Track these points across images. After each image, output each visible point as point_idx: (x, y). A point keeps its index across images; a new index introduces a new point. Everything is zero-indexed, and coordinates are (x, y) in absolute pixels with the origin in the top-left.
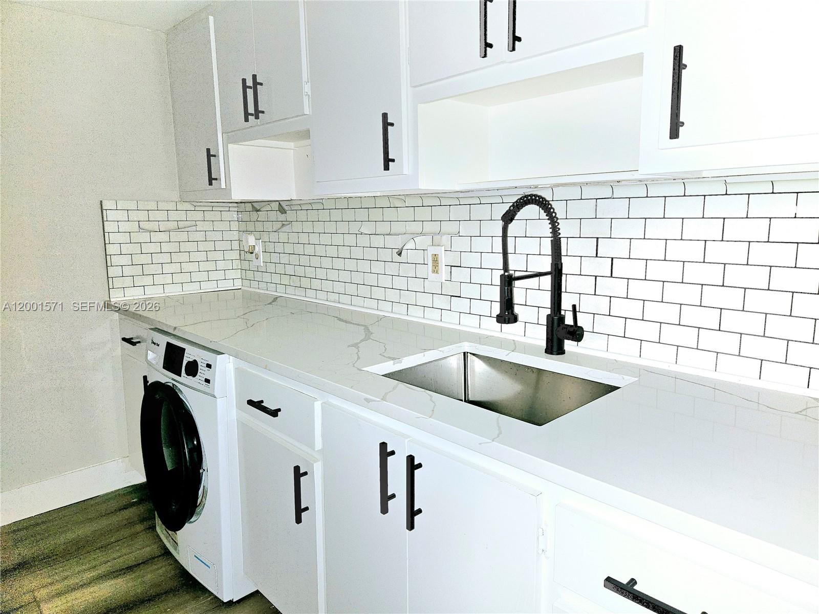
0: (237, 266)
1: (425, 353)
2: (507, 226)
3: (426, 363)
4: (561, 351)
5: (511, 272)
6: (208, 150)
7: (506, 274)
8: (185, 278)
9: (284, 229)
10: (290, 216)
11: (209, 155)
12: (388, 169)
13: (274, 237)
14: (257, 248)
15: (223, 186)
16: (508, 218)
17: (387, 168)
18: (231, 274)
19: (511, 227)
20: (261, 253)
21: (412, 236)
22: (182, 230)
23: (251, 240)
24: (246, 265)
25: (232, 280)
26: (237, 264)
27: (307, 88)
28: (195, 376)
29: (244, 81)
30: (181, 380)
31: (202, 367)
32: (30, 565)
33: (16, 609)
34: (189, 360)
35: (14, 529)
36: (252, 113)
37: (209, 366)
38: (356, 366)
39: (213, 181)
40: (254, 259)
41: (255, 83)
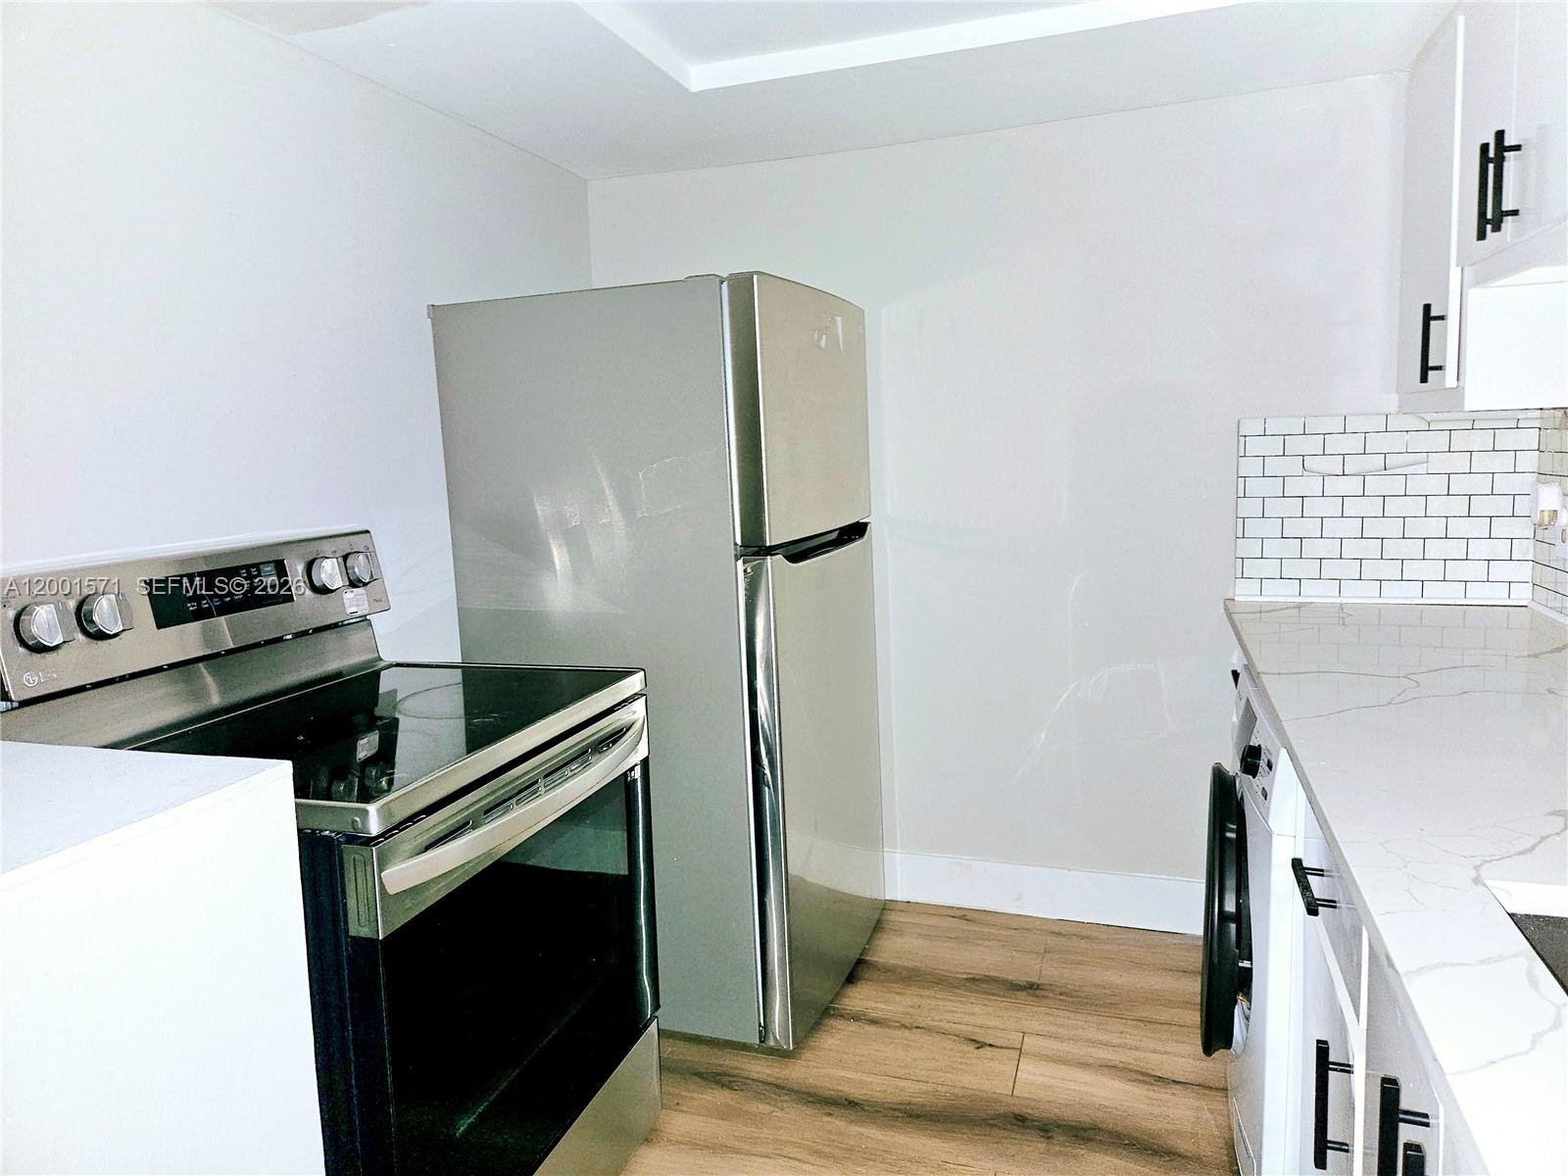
0: (1524, 554)
6: (1427, 308)
8: (1390, 570)
11: (1428, 318)
14: (1564, 516)
15: (1451, 382)
18: (1505, 571)
22: (1393, 472)
23: (1549, 498)
24: (1543, 553)
25: (1508, 584)
26: (1523, 548)
28: (1254, 777)
29: (1485, 148)
30: (1244, 783)
31: (1263, 763)
32: (1043, 993)
33: (991, 1045)
34: (1254, 742)
35: (1055, 929)
36: (1491, 218)
37: (1270, 766)
38: (1483, 870)
39: (1430, 373)
40: (1558, 542)
41: (1501, 147)
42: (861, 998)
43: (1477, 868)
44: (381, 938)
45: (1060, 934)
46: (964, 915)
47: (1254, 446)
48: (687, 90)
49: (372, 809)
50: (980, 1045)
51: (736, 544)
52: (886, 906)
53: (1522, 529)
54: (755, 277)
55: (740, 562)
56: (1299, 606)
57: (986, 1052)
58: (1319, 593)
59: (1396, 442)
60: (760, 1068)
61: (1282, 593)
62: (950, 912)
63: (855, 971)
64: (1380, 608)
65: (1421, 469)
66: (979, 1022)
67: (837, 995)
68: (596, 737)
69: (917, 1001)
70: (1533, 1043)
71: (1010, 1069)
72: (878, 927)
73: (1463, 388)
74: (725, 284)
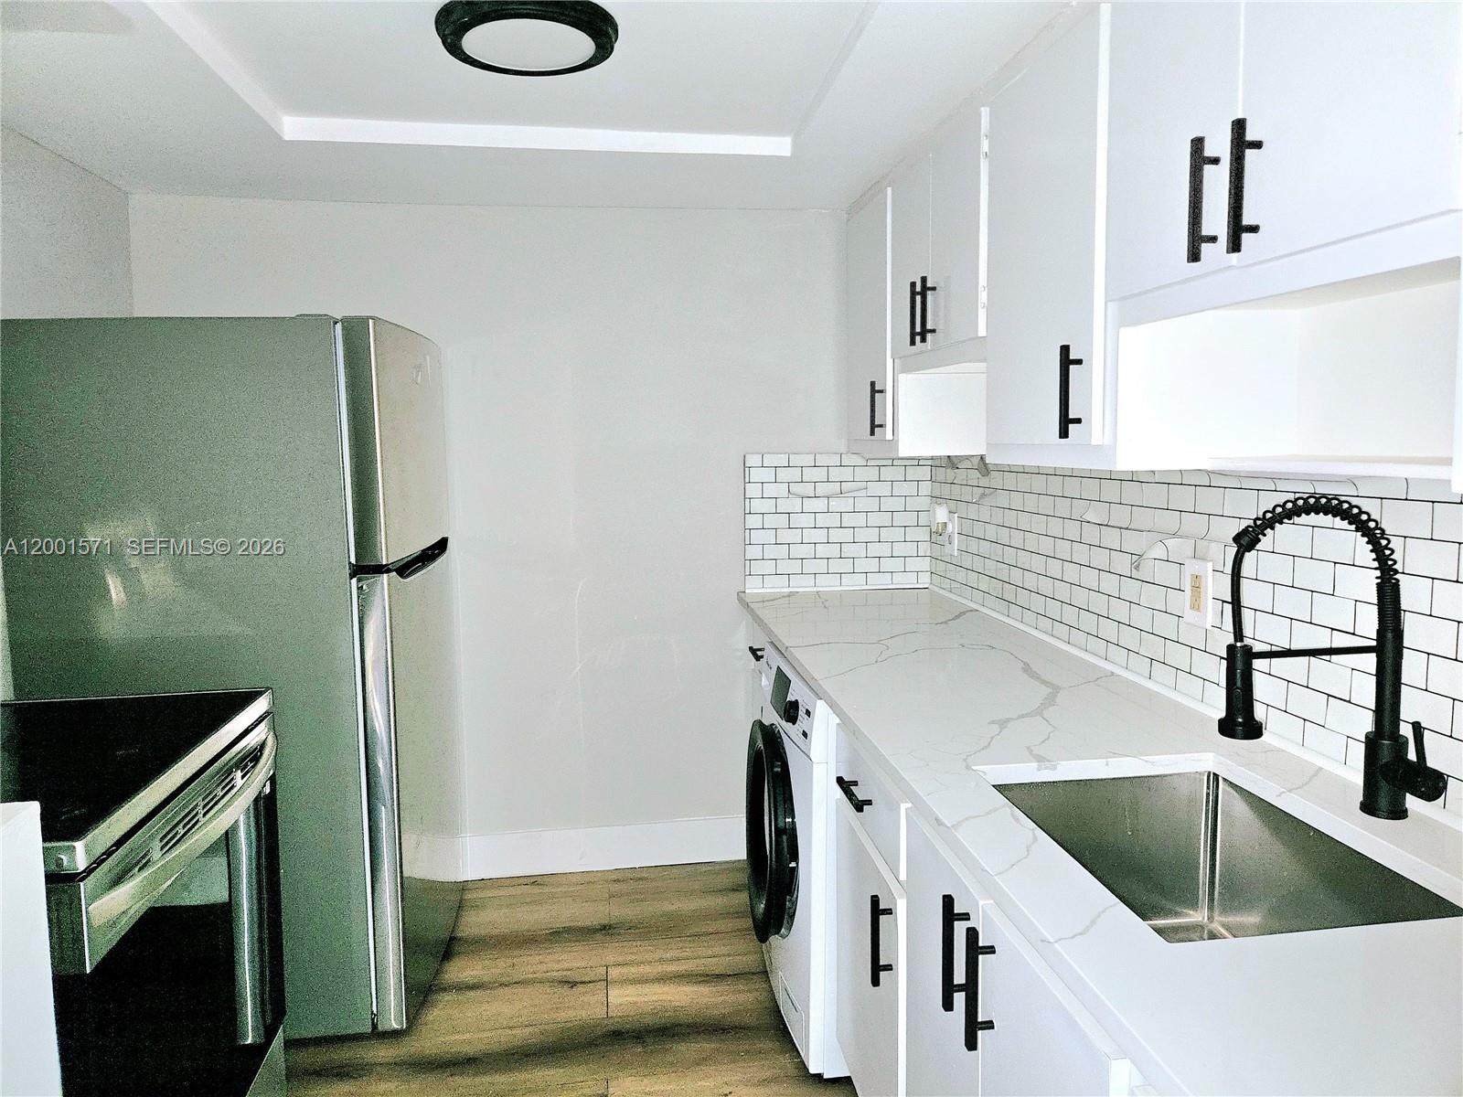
0: (925, 552)
1: (1109, 760)
2: (1242, 556)
3: (1153, 777)
4: (1399, 813)
5: (1247, 641)
6: (873, 384)
7: (1239, 644)
8: (846, 566)
9: (986, 501)
10: (996, 480)
11: (874, 391)
12: (1067, 437)
13: (972, 512)
14: (950, 527)
15: (889, 436)
16: (1247, 540)
17: (1064, 433)
18: (913, 564)
19: (1249, 557)
20: (956, 535)
21: (1160, 537)
22: (846, 495)
23: (941, 514)
24: (937, 551)
25: (917, 574)
26: (925, 548)
27: (983, 297)
28: (794, 724)
29: (913, 285)
30: (784, 726)
31: (802, 713)
32: (615, 931)
33: (581, 983)
34: (790, 698)
35: (614, 877)
36: (920, 332)
37: (808, 713)
38: (969, 760)
39: (876, 429)
40: (947, 543)
41: (925, 288)
42: (461, 970)
43: (965, 760)
44: (88, 972)
45: (618, 881)
46: (535, 881)
47: (756, 475)
48: (281, 138)
49: (79, 845)
50: (573, 984)
51: (350, 563)
52: (463, 887)
53: (923, 534)
54: (370, 321)
55: (354, 580)
56: (790, 595)
57: (581, 988)
58: (803, 585)
59: (846, 474)
60: (383, 1052)
61: (776, 586)
62: (521, 881)
63: (449, 948)
64: (841, 594)
65: (863, 493)
66: (567, 965)
67: (438, 972)
68: (240, 755)
69: (510, 961)
70: (1028, 851)
71: (601, 997)
72: (460, 907)
73: (898, 441)
74: (339, 326)
